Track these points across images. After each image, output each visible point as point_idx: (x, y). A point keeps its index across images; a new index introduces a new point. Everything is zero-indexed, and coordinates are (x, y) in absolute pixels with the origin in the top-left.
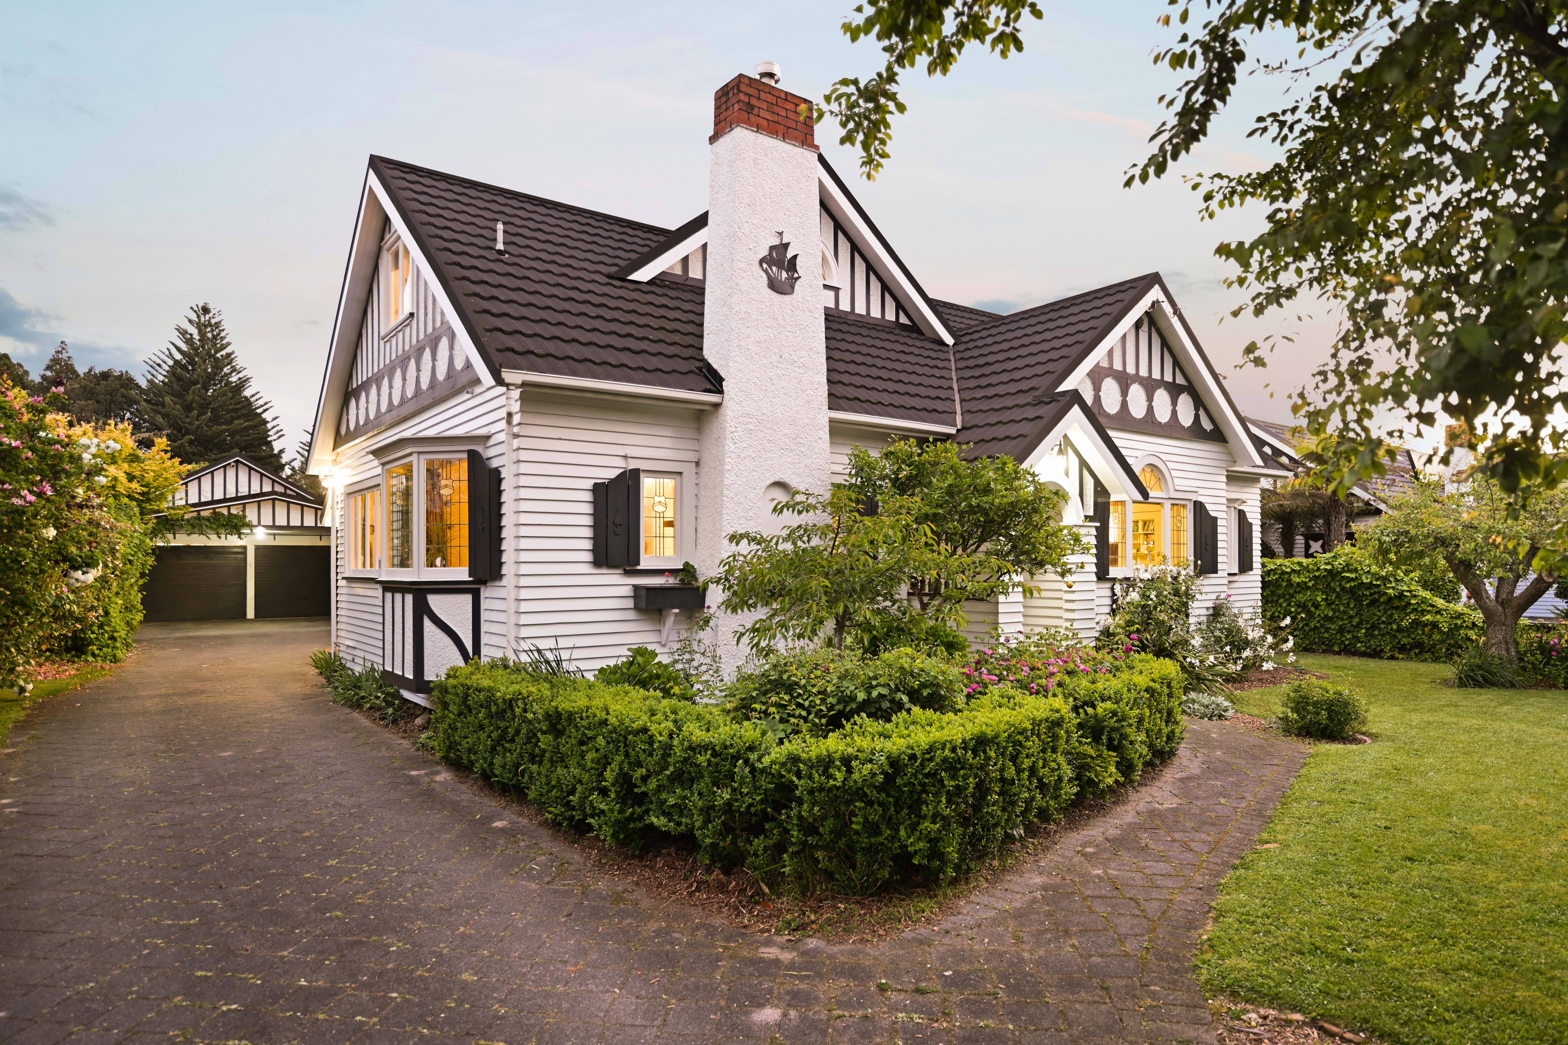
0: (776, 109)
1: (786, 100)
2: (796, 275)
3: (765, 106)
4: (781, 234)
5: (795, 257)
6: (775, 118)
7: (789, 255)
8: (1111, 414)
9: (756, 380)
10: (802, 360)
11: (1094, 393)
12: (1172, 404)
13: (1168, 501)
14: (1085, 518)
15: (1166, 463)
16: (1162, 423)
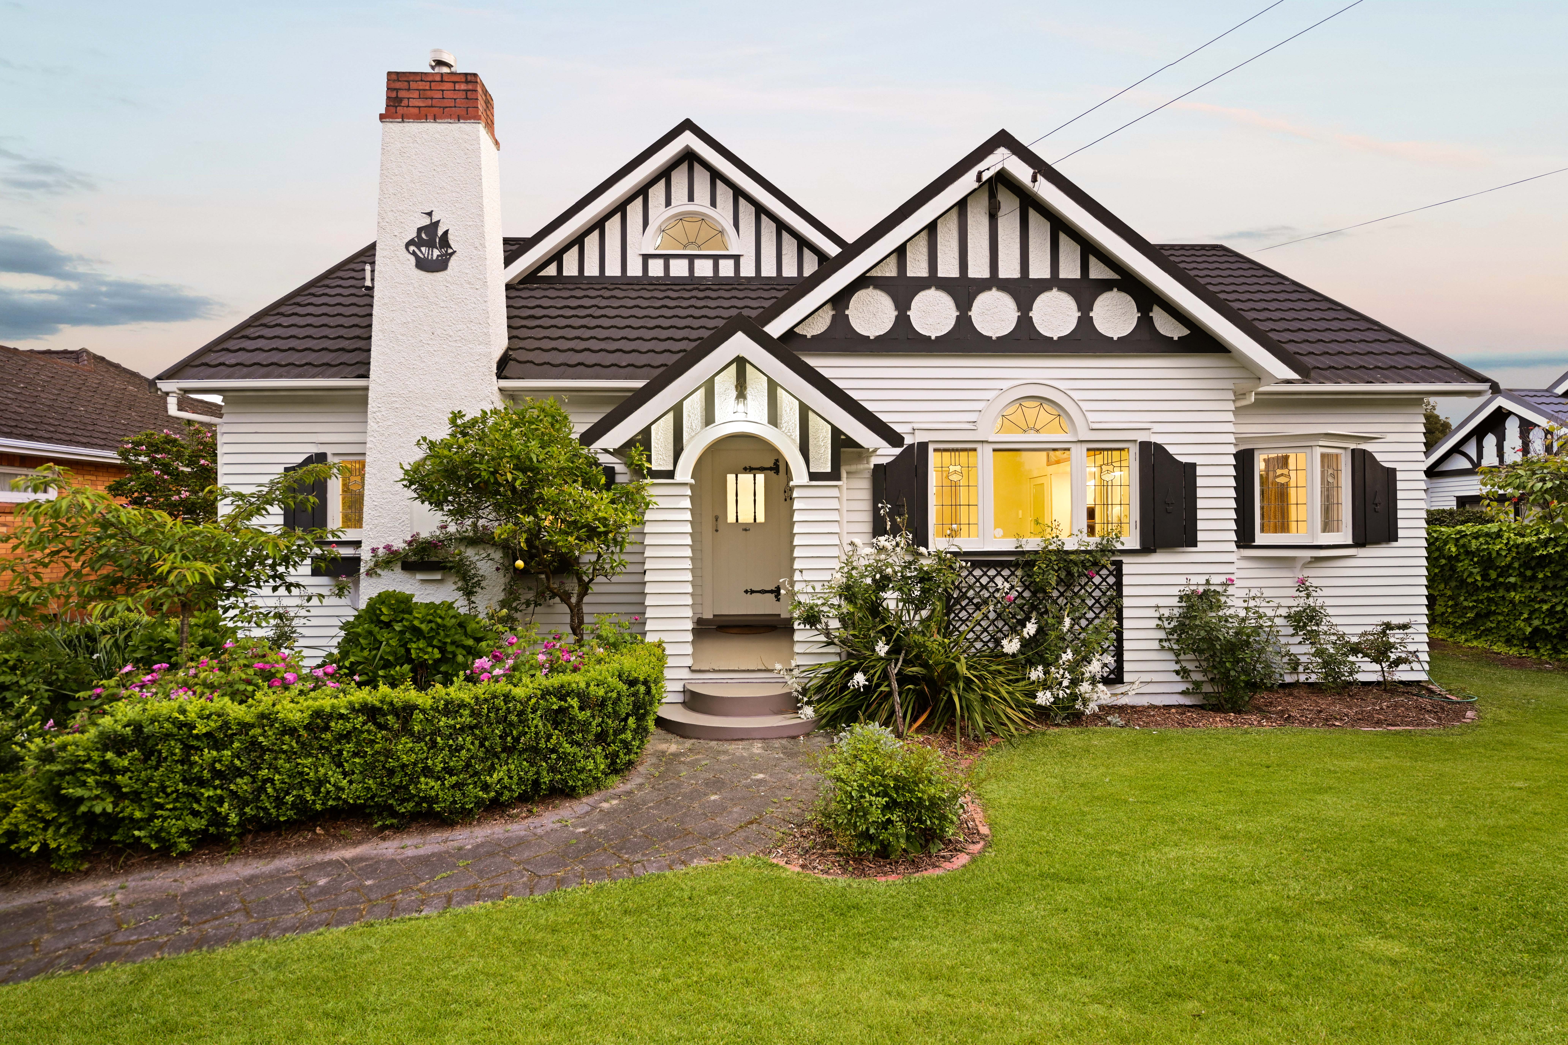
0: (429, 94)
1: (442, 81)
2: (450, 251)
3: (416, 94)
4: (430, 214)
5: (446, 233)
6: (429, 102)
7: (440, 232)
8: (933, 338)
9: (402, 360)
10: (460, 333)
11: (896, 313)
12: (1079, 310)
13: (1079, 445)
14: (813, 476)
15: (1068, 392)
16: (1055, 338)
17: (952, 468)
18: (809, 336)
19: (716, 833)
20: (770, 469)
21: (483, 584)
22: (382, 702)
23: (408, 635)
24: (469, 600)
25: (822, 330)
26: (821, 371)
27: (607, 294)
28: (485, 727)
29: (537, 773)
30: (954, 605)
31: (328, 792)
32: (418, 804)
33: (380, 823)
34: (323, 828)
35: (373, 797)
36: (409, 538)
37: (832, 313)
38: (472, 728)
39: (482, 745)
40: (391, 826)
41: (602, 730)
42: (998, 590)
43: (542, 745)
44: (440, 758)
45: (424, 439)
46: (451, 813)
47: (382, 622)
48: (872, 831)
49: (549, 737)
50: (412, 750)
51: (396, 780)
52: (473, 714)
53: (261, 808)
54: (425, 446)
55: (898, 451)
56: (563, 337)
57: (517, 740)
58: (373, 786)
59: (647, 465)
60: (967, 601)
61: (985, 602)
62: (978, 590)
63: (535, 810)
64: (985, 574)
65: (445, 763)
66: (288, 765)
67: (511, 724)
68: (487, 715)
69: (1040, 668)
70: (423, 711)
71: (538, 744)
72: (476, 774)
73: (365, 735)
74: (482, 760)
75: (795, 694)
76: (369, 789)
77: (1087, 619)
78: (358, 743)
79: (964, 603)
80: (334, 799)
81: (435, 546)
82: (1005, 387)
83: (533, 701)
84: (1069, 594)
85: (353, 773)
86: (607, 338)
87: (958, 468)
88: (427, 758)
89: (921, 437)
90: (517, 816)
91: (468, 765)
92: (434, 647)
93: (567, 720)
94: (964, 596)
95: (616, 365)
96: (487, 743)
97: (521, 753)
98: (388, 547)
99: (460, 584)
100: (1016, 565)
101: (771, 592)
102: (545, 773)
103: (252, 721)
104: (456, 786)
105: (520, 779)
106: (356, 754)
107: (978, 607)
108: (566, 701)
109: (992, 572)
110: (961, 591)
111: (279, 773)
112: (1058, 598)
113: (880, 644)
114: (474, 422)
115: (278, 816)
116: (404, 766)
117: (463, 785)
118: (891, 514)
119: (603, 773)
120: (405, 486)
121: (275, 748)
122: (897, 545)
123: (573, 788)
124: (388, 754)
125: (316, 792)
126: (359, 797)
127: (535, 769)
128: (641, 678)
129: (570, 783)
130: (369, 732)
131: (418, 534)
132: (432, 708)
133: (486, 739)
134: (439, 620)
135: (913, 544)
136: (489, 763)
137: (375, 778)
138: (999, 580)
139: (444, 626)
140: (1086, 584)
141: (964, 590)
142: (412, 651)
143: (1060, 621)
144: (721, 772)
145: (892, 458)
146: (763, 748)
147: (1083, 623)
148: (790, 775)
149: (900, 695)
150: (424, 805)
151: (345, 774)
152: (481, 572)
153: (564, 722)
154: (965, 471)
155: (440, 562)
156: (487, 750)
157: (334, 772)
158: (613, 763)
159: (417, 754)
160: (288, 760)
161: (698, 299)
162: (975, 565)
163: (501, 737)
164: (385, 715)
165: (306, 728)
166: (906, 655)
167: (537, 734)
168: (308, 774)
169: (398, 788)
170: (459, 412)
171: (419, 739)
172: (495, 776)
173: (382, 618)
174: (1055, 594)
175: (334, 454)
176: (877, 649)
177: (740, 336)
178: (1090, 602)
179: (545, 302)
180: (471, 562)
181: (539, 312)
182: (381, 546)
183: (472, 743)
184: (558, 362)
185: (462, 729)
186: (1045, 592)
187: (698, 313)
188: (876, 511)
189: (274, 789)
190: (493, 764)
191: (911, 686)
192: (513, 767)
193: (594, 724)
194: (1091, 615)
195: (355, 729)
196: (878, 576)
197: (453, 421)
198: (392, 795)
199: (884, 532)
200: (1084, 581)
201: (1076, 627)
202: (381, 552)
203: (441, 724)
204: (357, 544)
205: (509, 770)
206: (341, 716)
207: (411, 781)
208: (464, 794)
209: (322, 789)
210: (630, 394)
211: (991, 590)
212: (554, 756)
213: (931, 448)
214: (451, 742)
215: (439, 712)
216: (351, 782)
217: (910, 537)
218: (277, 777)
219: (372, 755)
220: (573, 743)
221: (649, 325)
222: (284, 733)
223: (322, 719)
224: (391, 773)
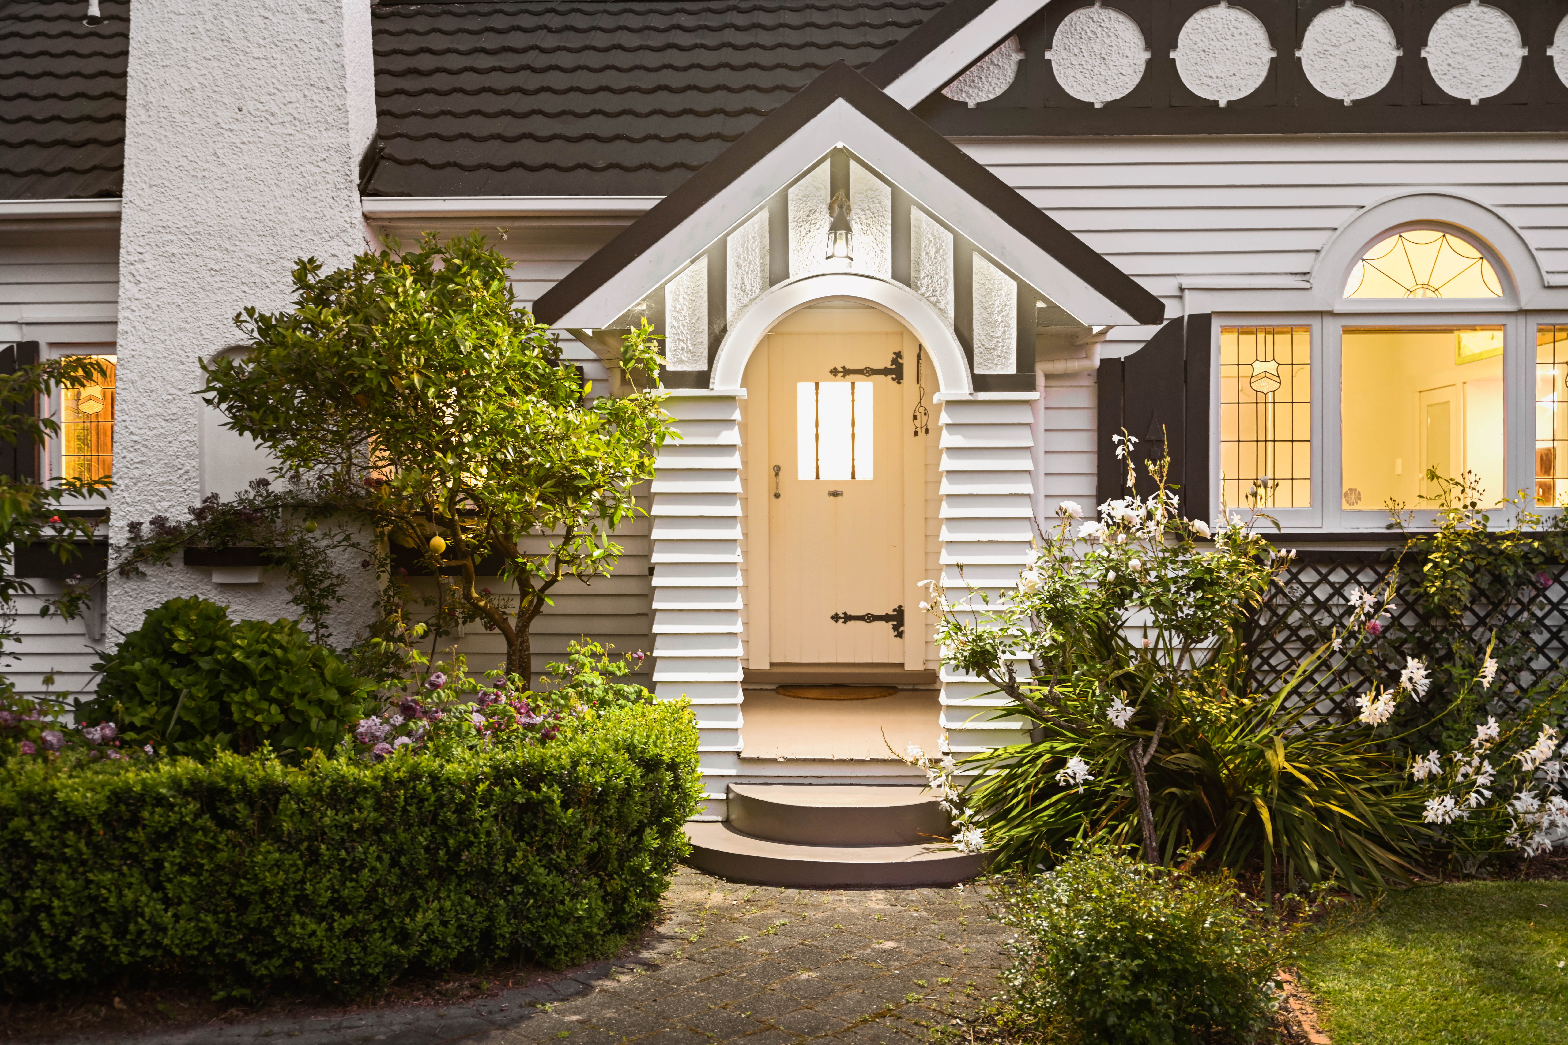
8: (1222, 104)
9: (183, 162)
10: (290, 109)
11: (1147, 55)
12: (1525, 43)
13: (1521, 320)
14: (981, 383)
15: (1502, 212)
16: (1474, 102)
17: (1259, 367)
18: (971, 104)
19: (818, 1028)
20: (885, 372)
21: (340, 591)
22: (226, 779)
23: (223, 679)
24: (315, 621)
25: (999, 92)
26: (998, 173)
27: (555, 21)
28: (400, 830)
29: (490, 918)
30: (1260, 641)
31: (141, 932)
32: (288, 962)
33: (221, 994)
34: (124, 1000)
35: (210, 949)
36: (198, 505)
37: (1016, 57)
38: (378, 831)
39: (394, 863)
40: (241, 1002)
41: (600, 848)
42: (1350, 610)
43: (499, 868)
44: (325, 882)
45: (251, 312)
46: (343, 981)
47: (175, 654)
48: (1112, 1020)
49: (510, 854)
50: (278, 864)
51: (251, 918)
52: (379, 806)
53: (29, 956)
54: (251, 325)
55: (1149, 331)
56: (478, 112)
57: (455, 856)
58: (214, 927)
59: (659, 360)
60: (1286, 633)
61: (1324, 635)
62: (1308, 611)
63: (485, 985)
64: (1324, 579)
65: (335, 891)
66: (72, 883)
67: (445, 827)
68: (405, 810)
69: (1433, 755)
70: (297, 797)
71: (491, 864)
72: (385, 913)
73: (200, 836)
74: (396, 891)
75: (946, 805)
76: (205, 931)
77: (1533, 672)
78: (187, 851)
79: (1280, 638)
80: (148, 947)
81: (249, 519)
82: (1369, 204)
83: (481, 788)
84: (1497, 620)
85: (180, 902)
86: (563, 113)
87: (1271, 367)
88: (303, 881)
89: (1195, 305)
90: (455, 993)
91: (371, 899)
92: (272, 700)
93: (541, 825)
94: (1280, 622)
95: (585, 166)
96: (403, 859)
97: (461, 881)
98: (159, 522)
99: (299, 590)
100: (1388, 560)
101: (886, 618)
102: (503, 918)
103: (13, 804)
104: (355, 933)
105: (460, 927)
106: (183, 870)
107: (1308, 646)
108: (539, 790)
109: (1340, 576)
110: (1274, 613)
111: (58, 897)
112: (1474, 628)
113: (1118, 704)
114: (338, 280)
115: (57, 971)
116: (265, 893)
117: (364, 932)
118: (1137, 456)
119: (601, 926)
120: (208, 402)
121: (52, 852)
122: (1150, 516)
123: (550, 951)
124: (238, 870)
125: (120, 932)
126: (188, 946)
127: (484, 911)
128: (667, 758)
129: (547, 939)
130: (205, 830)
131: (215, 496)
132: (310, 793)
133: (400, 852)
134: (279, 652)
135: (1181, 516)
136: (407, 896)
137: (215, 913)
138: (1354, 595)
139: (289, 663)
140: (1532, 600)
141: (1281, 611)
142: (234, 708)
143: (1475, 667)
144: (814, 938)
145: (1138, 347)
146: (888, 901)
147: (1526, 678)
148: (944, 945)
149: (1154, 806)
150: (299, 964)
151: (167, 902)
152: (335, 570)
153: (535, 827)
154: (1285, 371)
155: (259, 551)
156: (404, 873)
157: (150, 898)
158: (618, 911)
159: (286, 872)
160: (72, 875)
161: (738, 28)
162: (1303, 561)
163: (427, 849)
164: (231, 802)
165: (103, 818)
166: (1166, 729)
167: (489, 846)
168: (106, 900)
169: (256, 931)
170: (311, 260)
171: (289, 845)
172: (419, 916)
173: (175, 646)
174: (1468, 621)
175: (52, 345)
176: (1111, 714)
177: (841, 107)
178: (1539, 638)
179: (438, 42)
180: (318, 552)
181: (425, 62)
182: (146, 519)
183: (379, 858)
184: (474, 162)
185: (360, 832)
186: (1447, 616)
187: (738, 58)
188: (1105, 450)
189: (52, 923)
190: (413, 900)
191: (1174, 790)
192: (448, 904)
193: (588, 833)
194: (1540, 663)
195: (183, 823)
196: (1112, 575)
197: (300, 278)
198: (242, 945)
199: (1121, 492)
200: (1526, 594)
201: (1511, 687)
202: (146, 530)
203: (327, 821)
204: (103, 516)
205: (441, 910)
206: (160, 801)
207: (277, 920)
208: (364, 948)
209: (132, 927)
210: (628, 223)
211: (1336, 612)
212: (518, 889)
213: (1216, 325)
214: (343, 854)
215: (322, 800)
216: (177, 917)
217: (1175, 500)
218: (56, 903)
219: (211, 873)
220: (552, 867)
221: (643, 85)
222: (65, 827)
223: (128, 805)
224: (243, 903)
